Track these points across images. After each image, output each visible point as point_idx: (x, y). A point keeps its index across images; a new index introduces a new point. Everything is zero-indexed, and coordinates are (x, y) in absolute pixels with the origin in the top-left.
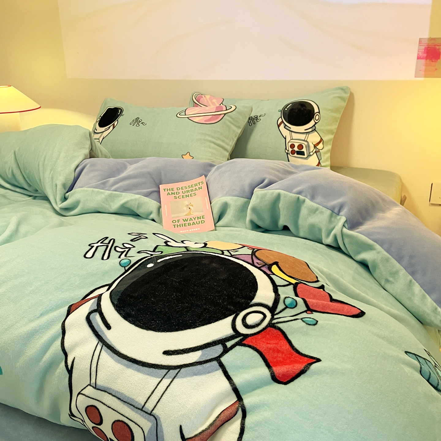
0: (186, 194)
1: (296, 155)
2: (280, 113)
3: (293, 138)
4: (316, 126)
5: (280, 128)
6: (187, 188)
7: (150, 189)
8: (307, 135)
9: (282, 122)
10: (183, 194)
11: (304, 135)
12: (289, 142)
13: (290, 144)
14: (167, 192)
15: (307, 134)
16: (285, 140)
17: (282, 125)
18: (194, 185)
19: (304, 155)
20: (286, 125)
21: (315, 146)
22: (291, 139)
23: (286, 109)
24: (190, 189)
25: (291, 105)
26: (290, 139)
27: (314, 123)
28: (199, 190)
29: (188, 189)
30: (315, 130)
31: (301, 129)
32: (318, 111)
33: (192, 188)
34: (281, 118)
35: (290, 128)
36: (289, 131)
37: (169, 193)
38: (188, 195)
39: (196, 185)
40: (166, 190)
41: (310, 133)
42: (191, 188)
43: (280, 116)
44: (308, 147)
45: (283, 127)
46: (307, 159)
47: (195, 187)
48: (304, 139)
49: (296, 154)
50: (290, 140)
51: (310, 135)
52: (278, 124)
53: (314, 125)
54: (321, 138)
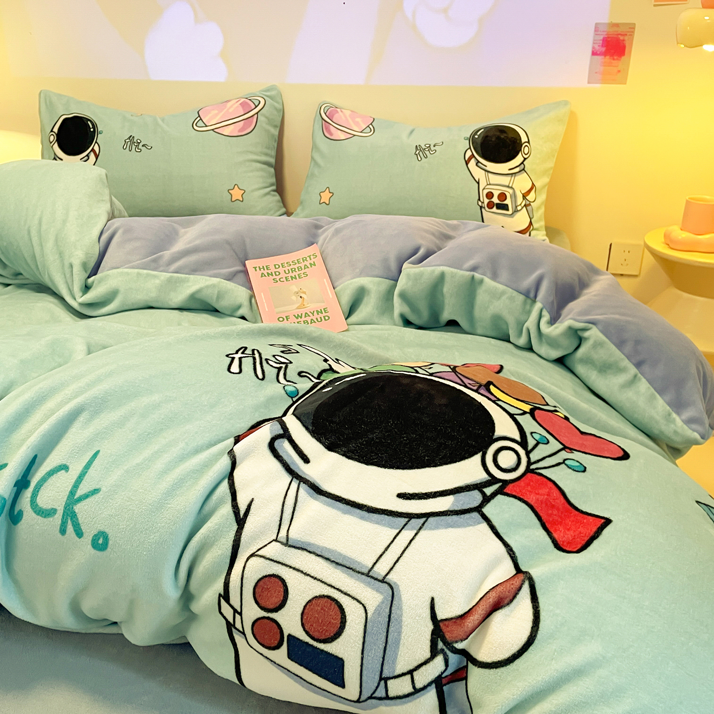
0: (291, 274)
1: (494, 209)
2: (468, 141)
3: (491, 183)
4: (524, 163)
5: (469, 165)
6: (290, 265)
7: (232, 267)
8: (513, 178)
9: (473, 156)
10: (287, 275)
11: (508, 178)
12: (484, 189)
13: (486, 191)
14: (259, 273)
15: (512, 176)
16: (477, 185)
17: (473, 162)
18: (301, 260)
19: (507, 209)
20: (479, 162)
21: (524, 197)
22: (488, 185)
23: (476, 137)
24: (296, 267)
25: (483, 130)
26: (486, 184)
27: (523, 159)
28: (311, 267)
29: (292, 267)
30: (524, 169)
31: (503, 167)
32: (527, 141)
33: (300, 265)
34: (469, 150)
35: (486, 166)
36: (484, 172)
37: (262, 274)
38: (295, 276)
39: (304, 259)
40: (258, 269)
41: (517, 174)
42: (298, 265)
43: (469, 147)
44: (514, 196)
45: (475, 164)
46: (513, 217)
47: (304, 264)
48: (507, 185)
49: (495, 207)
50: (486, 186)
51: (516, 178)
52: (466, 159)
53: (522, 163)
54: (533, 183)
